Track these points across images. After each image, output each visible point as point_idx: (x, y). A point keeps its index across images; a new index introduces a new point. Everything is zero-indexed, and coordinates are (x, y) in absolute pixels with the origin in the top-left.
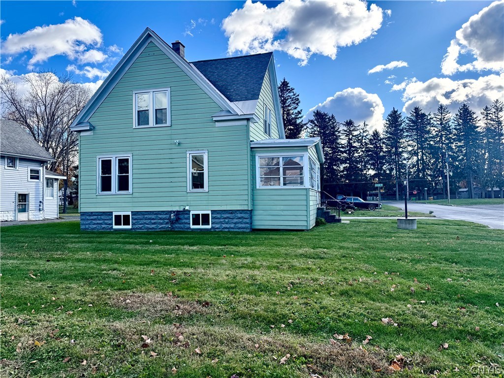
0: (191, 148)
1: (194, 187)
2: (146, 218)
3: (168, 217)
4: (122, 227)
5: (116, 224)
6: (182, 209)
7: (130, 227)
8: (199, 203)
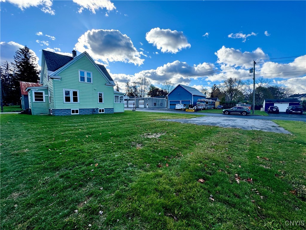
0: (99, 91)
1: (100, 102)
2: (84, 111)
3: (92, 110)
4: (75, 114)
5: (72, 113)
6: (96, 108)
7: (78, 114)
8: (101, 106)
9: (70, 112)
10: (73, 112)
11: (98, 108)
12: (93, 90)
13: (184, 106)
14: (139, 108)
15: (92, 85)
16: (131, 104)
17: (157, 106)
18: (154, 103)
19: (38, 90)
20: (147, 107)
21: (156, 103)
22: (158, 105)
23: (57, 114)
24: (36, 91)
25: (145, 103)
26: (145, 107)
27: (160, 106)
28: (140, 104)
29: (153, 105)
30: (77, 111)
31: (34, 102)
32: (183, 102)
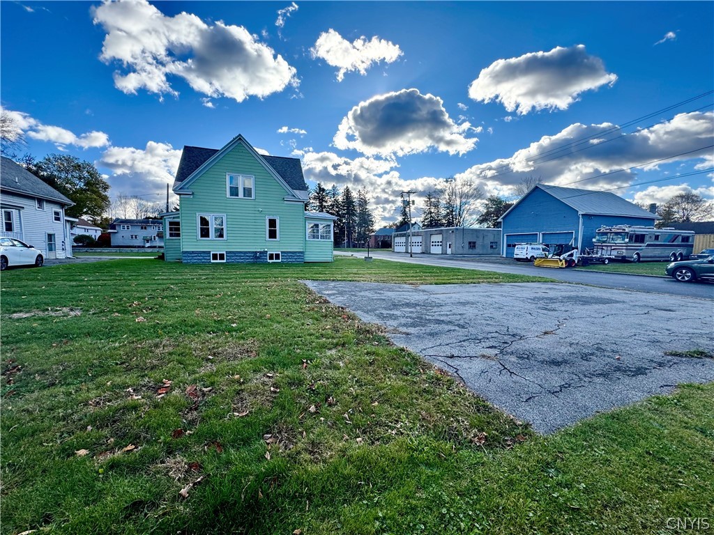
0: (269, 215)
1: (270, 237)
2: (237, 256)
3: (252, 255)
4: (218, 261)
5: (213, 259)
6: (262, 250)
7: (225, 261)
8: (273, 247)
9: (208, 258)
10: (215, 257)
11: (266, 250)
12: (257, 212)
13: (544, 250)
14: (430, 253)
15: (254, 203)
16: (417, 244)
17: (478, 250)
18: (470, 243)
19: (174, 218)
20: (449, 251)
21: (474, 243)
22: (483, 246)
23: (186, 261)
24: (171, 220)
25: (444, 242)
26: (444, 253)
27: (490, 251)
28: (434, 244)
29: (467, 246)
30: (222, 257)
31: (169, 239)
32: (546, 237)
